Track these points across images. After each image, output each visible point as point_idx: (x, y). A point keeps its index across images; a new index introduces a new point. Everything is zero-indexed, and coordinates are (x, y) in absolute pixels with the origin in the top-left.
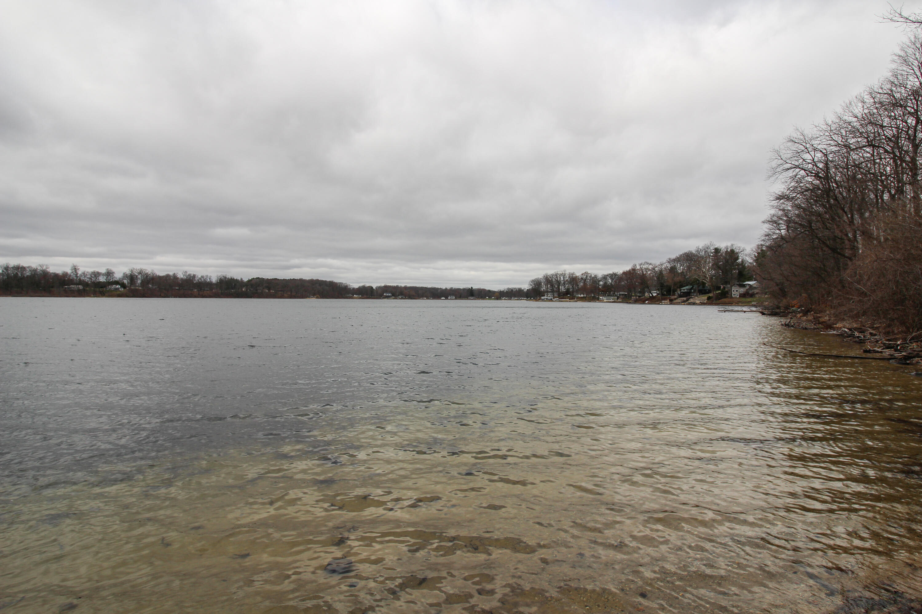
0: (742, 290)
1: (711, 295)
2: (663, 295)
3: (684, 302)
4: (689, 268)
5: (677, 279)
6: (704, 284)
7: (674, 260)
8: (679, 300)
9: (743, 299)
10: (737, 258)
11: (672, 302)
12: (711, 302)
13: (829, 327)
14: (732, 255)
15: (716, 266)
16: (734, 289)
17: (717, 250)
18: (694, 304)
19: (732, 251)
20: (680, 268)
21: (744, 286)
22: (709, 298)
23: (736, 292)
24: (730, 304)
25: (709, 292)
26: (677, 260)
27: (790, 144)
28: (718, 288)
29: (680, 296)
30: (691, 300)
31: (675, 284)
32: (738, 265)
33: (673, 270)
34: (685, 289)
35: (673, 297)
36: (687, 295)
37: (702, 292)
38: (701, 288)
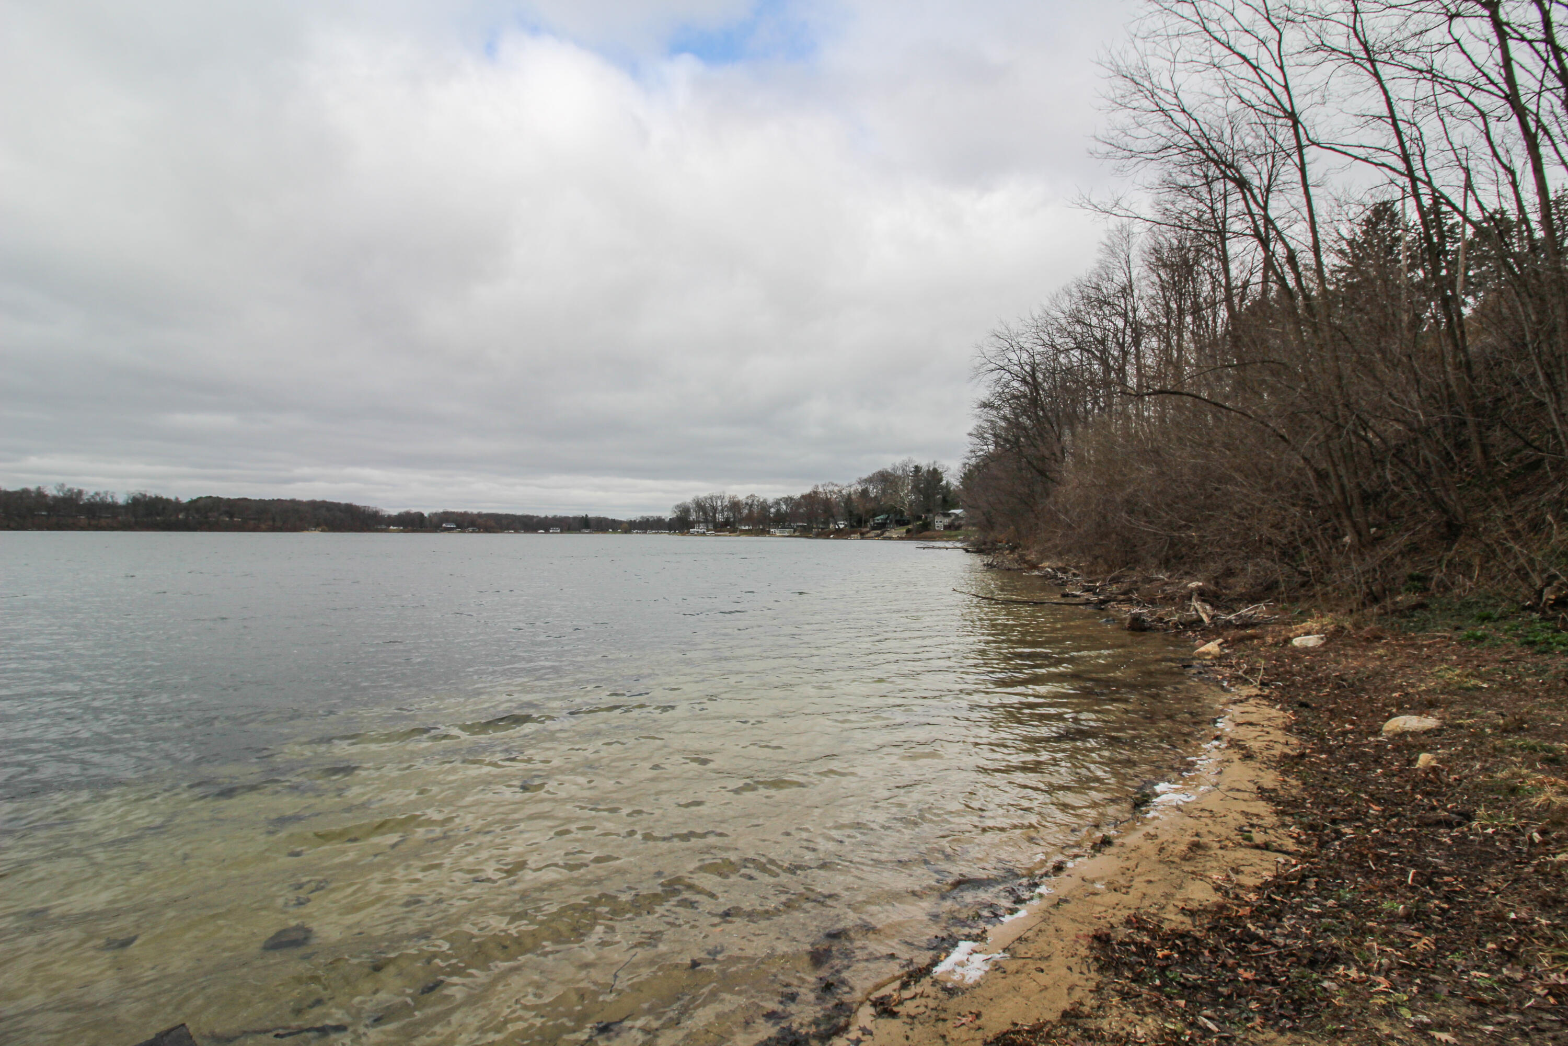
0: (947, 521)
1: (910, 527)
2: (852, 526)
3: (878, 536)
4: (884, 491)
5: (869, 506)
6: (902, 512)
7: (866, 481)
8: (872, 534)
9: (947, 533)
10: (941, 480)
11: (863, 536)
12: (910, 536)
13: (1034, 567)
14: (935, 475)
15: (916, 489)
16: (937, 519)
17: (917, 469)
18: (890, 538)
19: (935, 470)
20: (873, 492)
21: (949, 515)
22: (908, 531)
23: (940, 522)
24: (932, 539)
25: (908, 523)
26: (870, 480)
27: (994, 339)
28: (919, 518)
29: (873, 528)
30: (887, 534)
31: (867, 512)
32: (942, 488)
33: (865, 492)
34: (879, 519)
35: (864, 530)
36: (882, 526)
37: (901, 523)
38: (898, 517)
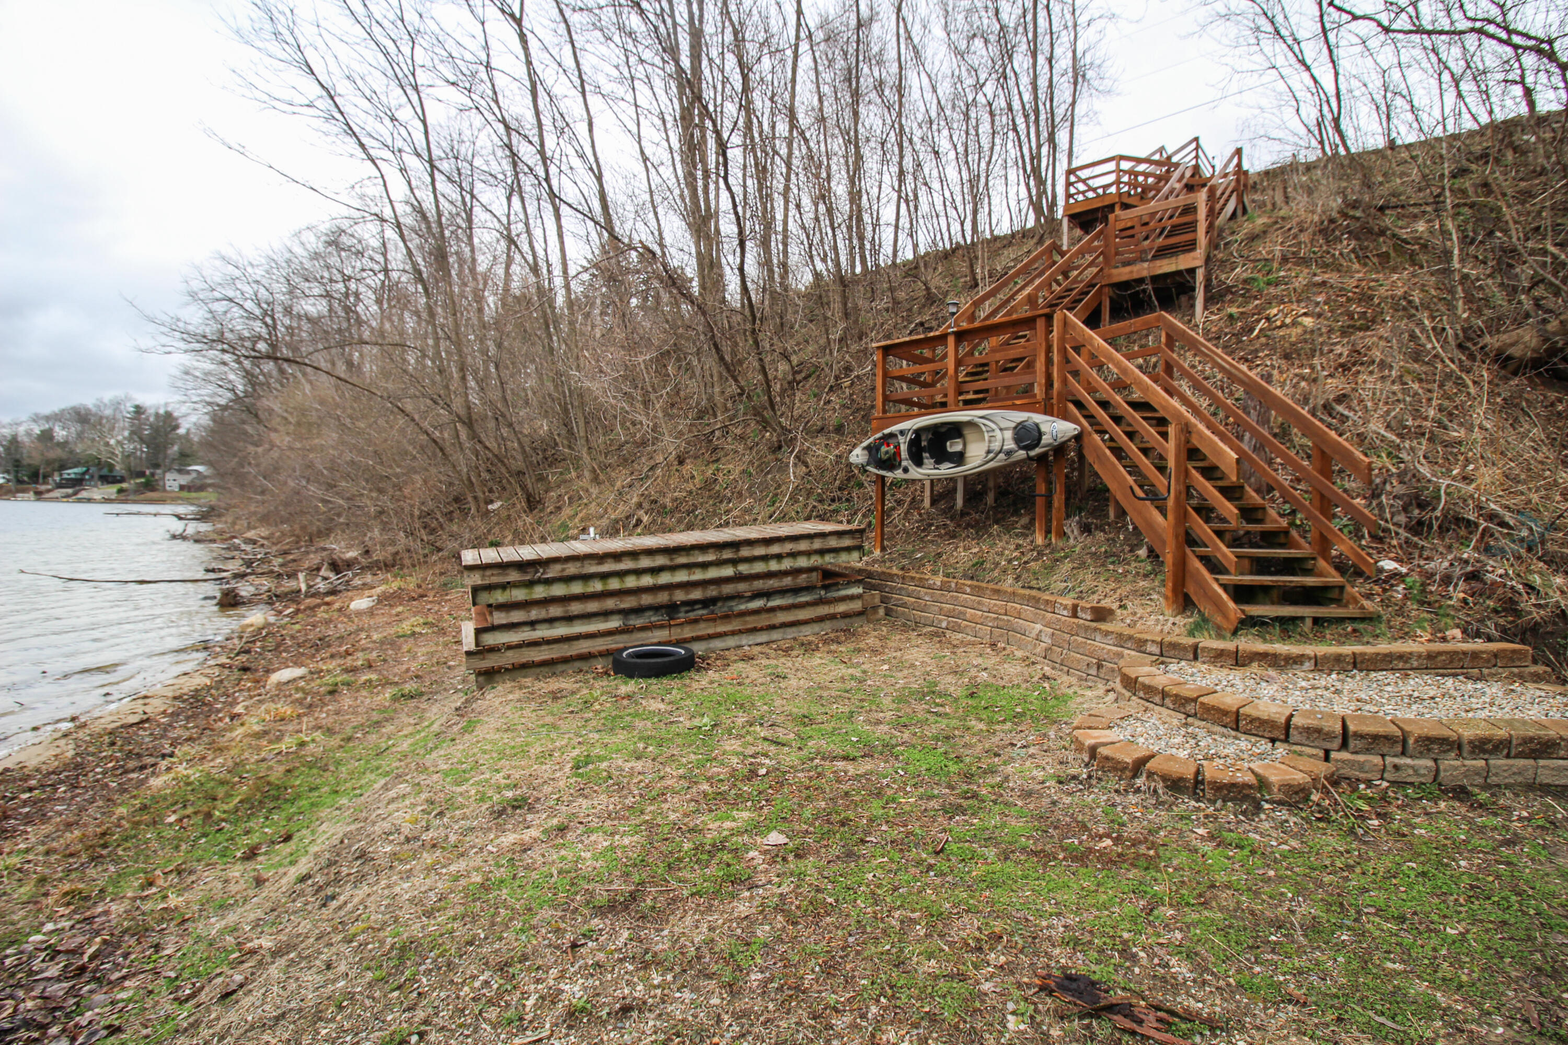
0: (184, 480)
1: (125, 485)
2: (19, 481)
3: (68, 496)
4: (80, 436)
5: (58, 453)
6: (111, 467)
7: (47, 418)
8: (58, 493)
9: (185, 494)
10: (177, 427)
11: (39, 495)
12: (123, 497)
14: (168, 422)
15: (136, 436)
16: (169, 476)
17: (139, 410)
18: (89, 500)
19: (169, 415)
20: (60, 434)
21: (188, 472)
22: (120, 491)
23: (173, 481)
24: (161, 501)
25: (122, 480)
26: (56, 417)
27: (218, 263)
28: (142, 474)
29: (60, 486)
30: (84, 494)
31: (49, 462)
32: (180, 437)
33: (47, 436)
34: (71, 473)
35: (43, 488)
36: (77, 483)
37: (108, 479)
38: (105, 472)
